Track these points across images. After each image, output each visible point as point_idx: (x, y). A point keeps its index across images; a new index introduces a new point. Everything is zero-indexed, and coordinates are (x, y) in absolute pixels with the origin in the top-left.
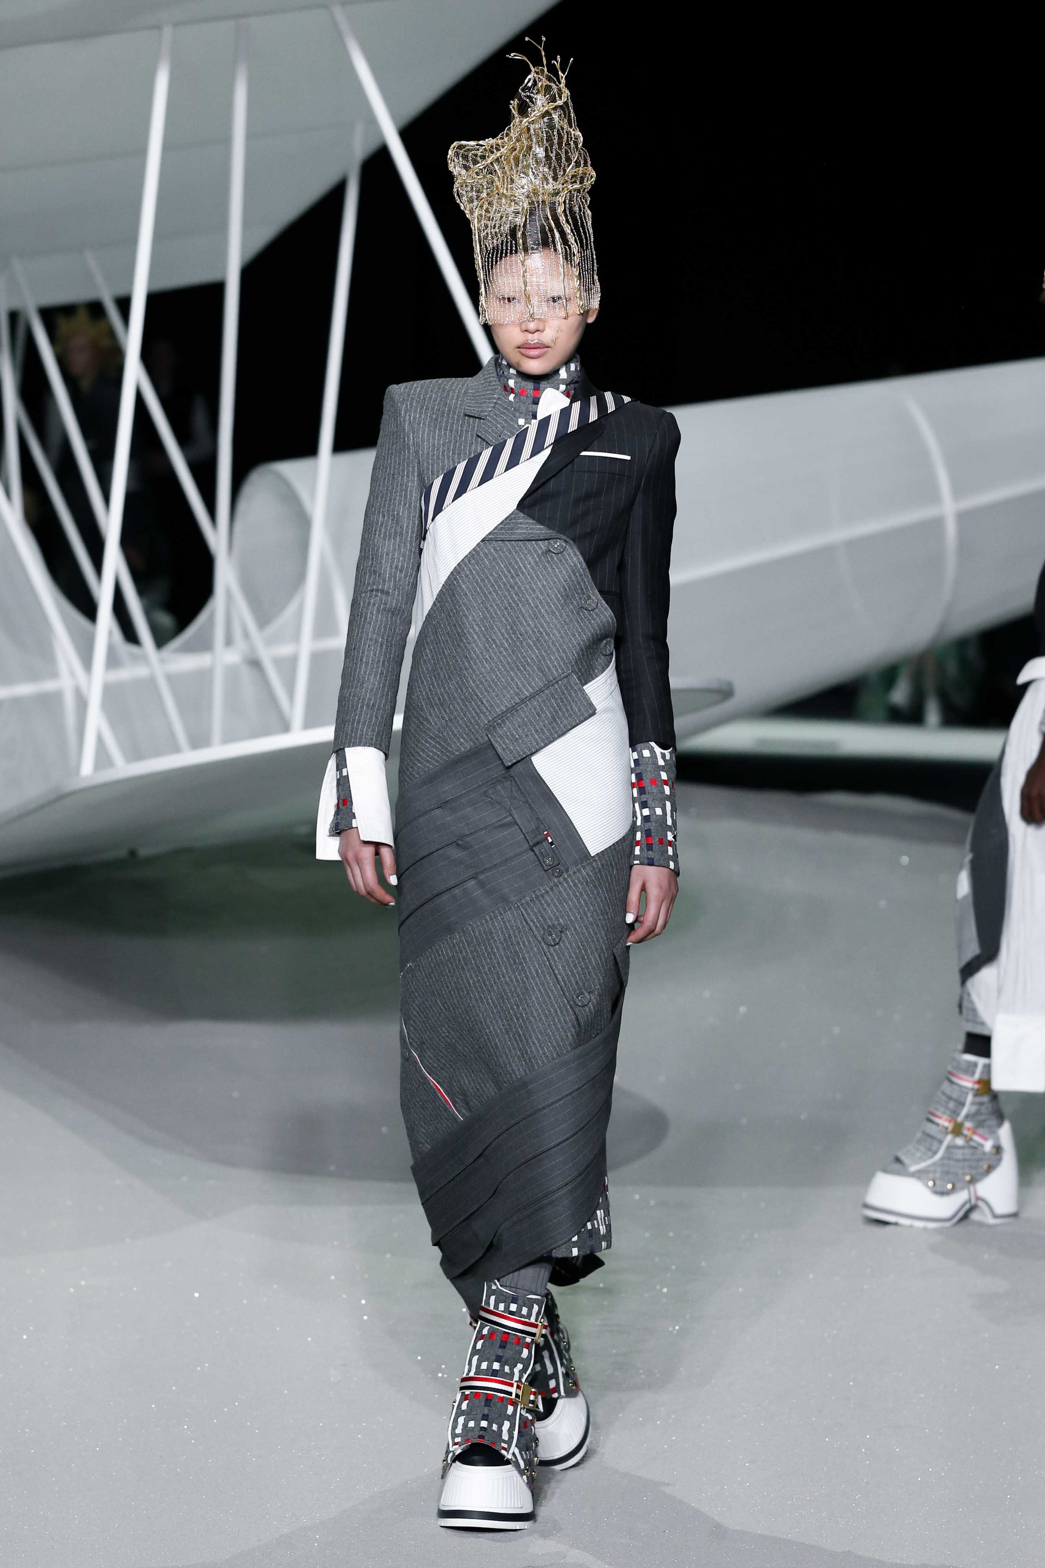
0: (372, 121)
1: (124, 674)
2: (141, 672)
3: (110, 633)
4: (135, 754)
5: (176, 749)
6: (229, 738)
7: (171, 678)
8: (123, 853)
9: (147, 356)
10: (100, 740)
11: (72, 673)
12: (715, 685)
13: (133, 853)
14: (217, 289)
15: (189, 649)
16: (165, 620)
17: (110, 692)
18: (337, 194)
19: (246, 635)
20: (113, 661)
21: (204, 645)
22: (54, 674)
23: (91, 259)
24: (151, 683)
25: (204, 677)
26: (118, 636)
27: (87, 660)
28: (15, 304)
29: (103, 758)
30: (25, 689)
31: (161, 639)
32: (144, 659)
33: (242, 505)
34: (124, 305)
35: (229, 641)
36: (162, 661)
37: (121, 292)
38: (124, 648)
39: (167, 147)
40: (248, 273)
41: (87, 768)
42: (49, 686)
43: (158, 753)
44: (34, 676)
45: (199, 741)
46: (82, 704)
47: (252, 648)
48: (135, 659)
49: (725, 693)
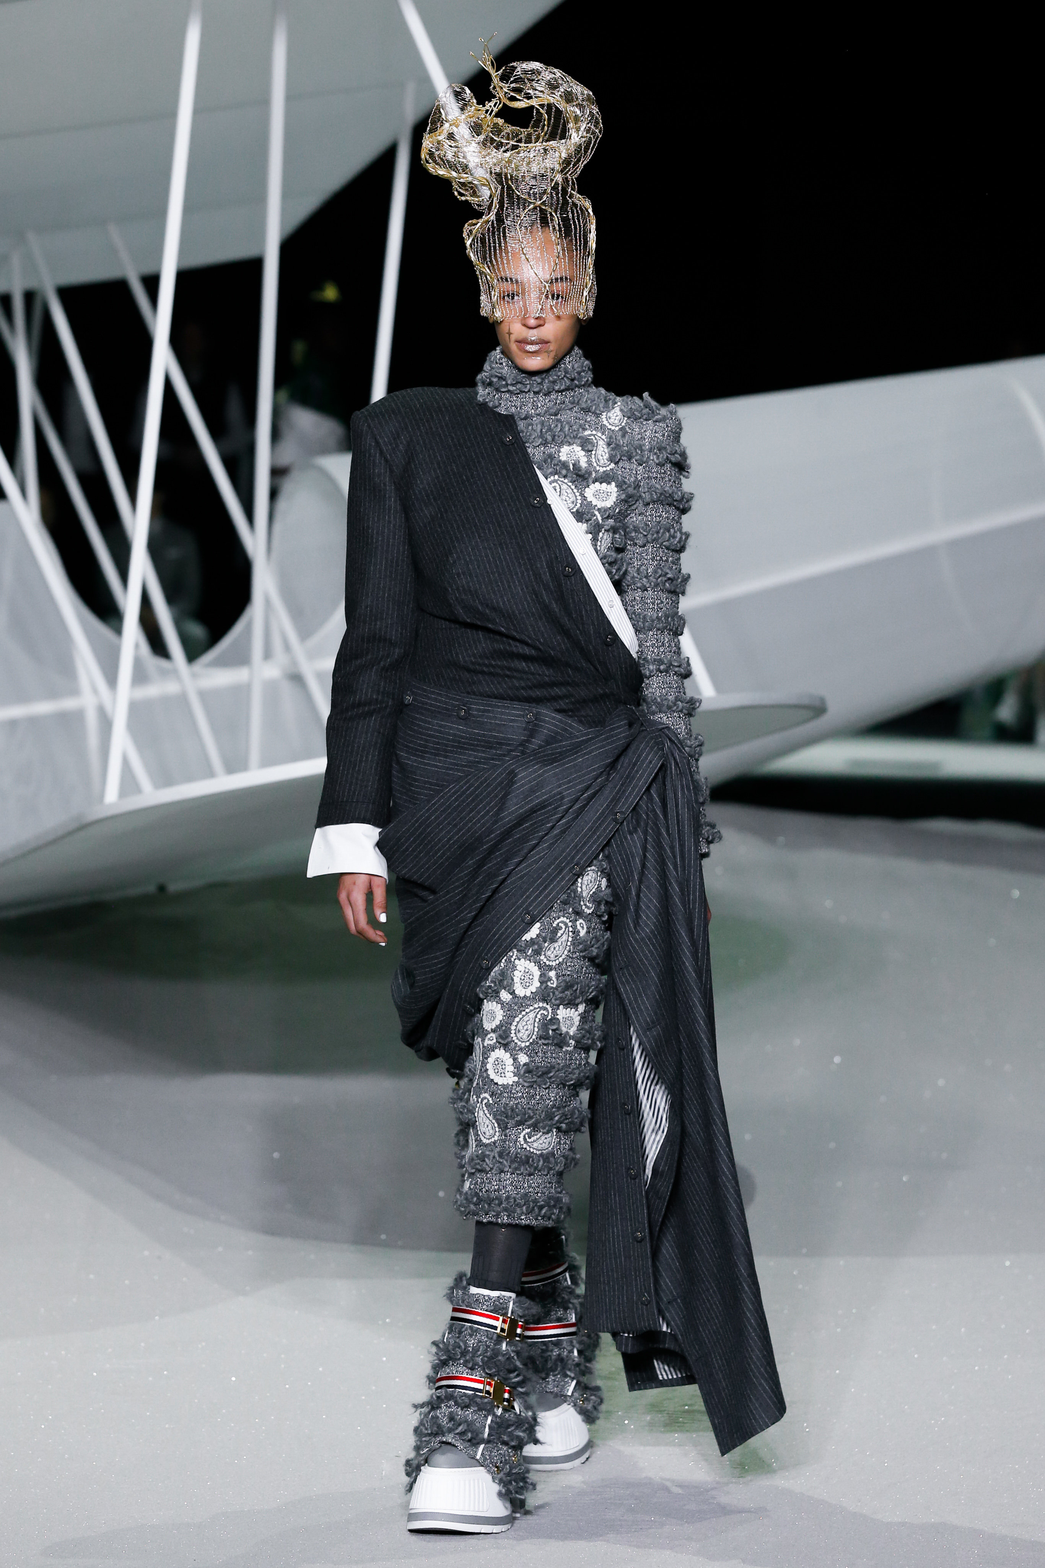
0: (425, 80)
1: (152, 691)
2: (171, 688)
3: (137, 646)
4: (164, 779)
5: (210, 774)
6: (267, 762)
7: (203, 695)
8: (151, 888)
9: (176, 341)
10: (126, 763)
11: (95, 691)
12: (806, 701)
13: (162, 888)
14: (255, 265)
15: (223, 663)
16: (197, 630)
17: (135, 709)
18: (388, 158)
19: (287, 647)
20: (140, 676)
21: (241, 658)
22: (75, 692)
23: (115, 234)
24: (182, 699)
25: (241, 693)
26: (145, 648)
27: (112, 679)
28: (31, 284)
29: (129, 784)
30: (43, 708)
31: (193, 653)
32: (175, 672)
33: (282, 504)
34: (152, 283)
35: (268, 655)
36: (194, 676)
37: (148, 270)
38: (152, 662)
39: (198, 111)
40: (287, 248)
41: (111, 795)
42: (68, 704)
43: (190, 778)
44: (53, 694)
45: (234, 766)
46: (106, 724)
47: (294, 663)
48: (164, 673)
49: (818, 709)
